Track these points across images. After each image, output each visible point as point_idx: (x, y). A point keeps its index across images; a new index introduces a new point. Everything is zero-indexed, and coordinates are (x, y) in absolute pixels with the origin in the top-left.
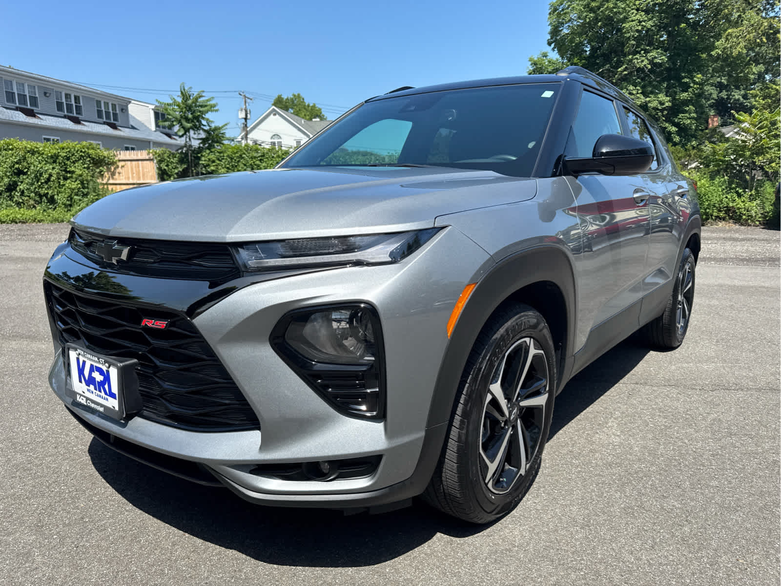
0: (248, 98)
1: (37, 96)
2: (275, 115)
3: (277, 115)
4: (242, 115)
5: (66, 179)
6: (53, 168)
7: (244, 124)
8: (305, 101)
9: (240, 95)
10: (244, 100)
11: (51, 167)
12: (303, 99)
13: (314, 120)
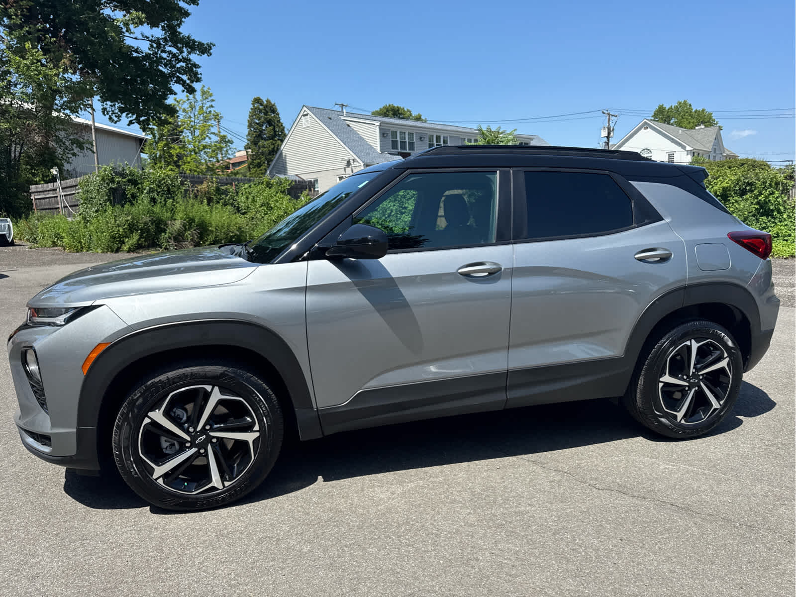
0: (612, 115)
1: (414, 141)
2: (646, 128)
3: (649, 129)
4: (604, 133)
5: (402, 213)
6: (394, 205)
7: (605, 142)
8: (692, 107)
9: (603, 113)
10: (608, 117)
11: (392, 204)
12: (690, 105)
13: (696, 128)
